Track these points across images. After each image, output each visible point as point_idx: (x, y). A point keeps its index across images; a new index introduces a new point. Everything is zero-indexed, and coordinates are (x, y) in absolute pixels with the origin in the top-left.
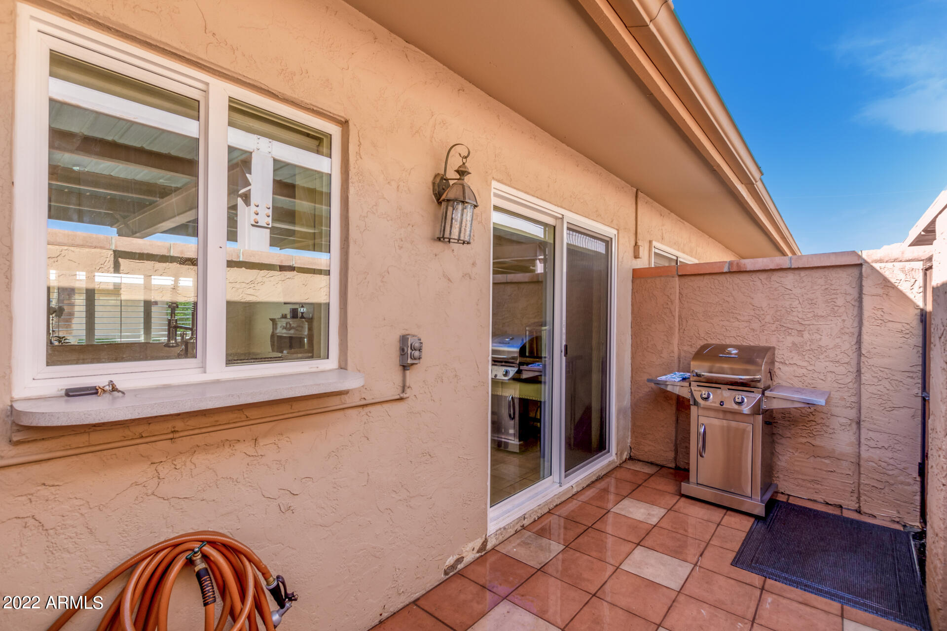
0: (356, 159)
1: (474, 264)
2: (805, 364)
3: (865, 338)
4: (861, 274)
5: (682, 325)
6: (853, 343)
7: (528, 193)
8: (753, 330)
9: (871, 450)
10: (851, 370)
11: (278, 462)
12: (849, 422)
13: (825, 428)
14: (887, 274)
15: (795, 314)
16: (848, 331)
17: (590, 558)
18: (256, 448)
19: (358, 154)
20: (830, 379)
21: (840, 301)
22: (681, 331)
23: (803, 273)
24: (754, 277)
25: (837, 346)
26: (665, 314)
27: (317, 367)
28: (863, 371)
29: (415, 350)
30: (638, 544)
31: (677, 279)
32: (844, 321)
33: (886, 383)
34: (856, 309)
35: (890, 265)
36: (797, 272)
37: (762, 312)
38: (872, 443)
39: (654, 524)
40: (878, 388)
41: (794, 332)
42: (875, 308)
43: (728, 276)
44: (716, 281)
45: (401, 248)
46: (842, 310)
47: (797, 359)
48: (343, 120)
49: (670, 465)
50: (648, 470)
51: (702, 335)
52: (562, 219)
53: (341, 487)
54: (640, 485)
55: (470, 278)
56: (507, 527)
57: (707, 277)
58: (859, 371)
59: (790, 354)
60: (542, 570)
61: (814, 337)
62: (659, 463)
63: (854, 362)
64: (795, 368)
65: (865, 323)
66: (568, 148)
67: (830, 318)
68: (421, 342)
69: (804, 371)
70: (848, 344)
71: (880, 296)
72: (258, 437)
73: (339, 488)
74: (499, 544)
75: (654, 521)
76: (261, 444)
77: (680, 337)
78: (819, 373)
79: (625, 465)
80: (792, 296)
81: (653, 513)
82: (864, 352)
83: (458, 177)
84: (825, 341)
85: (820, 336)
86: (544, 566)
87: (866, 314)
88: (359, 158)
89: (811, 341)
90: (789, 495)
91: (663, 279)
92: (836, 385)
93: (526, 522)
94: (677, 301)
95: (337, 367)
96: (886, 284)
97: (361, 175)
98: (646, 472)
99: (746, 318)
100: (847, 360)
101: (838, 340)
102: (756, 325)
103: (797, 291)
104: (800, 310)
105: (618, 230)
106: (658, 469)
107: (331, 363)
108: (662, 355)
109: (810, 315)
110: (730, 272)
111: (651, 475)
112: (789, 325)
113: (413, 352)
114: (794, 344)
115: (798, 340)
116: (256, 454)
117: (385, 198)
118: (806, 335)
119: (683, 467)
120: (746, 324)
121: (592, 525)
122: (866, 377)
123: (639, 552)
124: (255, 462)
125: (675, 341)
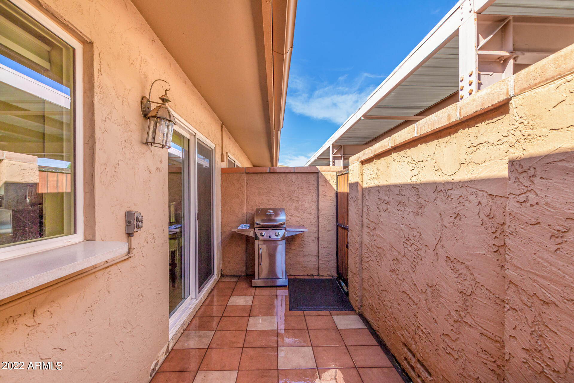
0: (98, 75)
1: (161, 161)
2: (299, 215)
3: (320, 203)
4: (318, 176)
5: (248, 199)
6: (316, 205)
7: (182, 117)
8: (280, 201)
9: (323, 249)
10: (315, 217)
11: (51, 326)
12: (315, 238)
13: (307, 243)
14: (326, 177)
15: (296, 193)
16: (314, 200)
17: (231, 332)
18: (35, 318)
19: (100, 71)
20: (308, 221)
21: (311, 188)
22: (247, 202)
23: (299, 175)
24: (280, 175)
25: (311, 207)
26: (239, 193)
27: (70, 242)
28: (319, 216)
29: (139, 221)
30: (249, 316)
31: (245, 175)
32: (313, 196)
33: (326, 221)
34: (316, 191)
35: (327, 173)
36: (296, 174)
37: (283, 192)
38: (323, 246)
39: (251, 304)
40: (324, 223)
41: (296, 202)
42: (323, 191)
43: (268, 174)
44: (264, 177)
45: (125, 147)
46: (312, 191)
47: (297, 214)
48: (88, 41)
49: (243, 274)
50: (234, 280)
51: (258, 204)
52: (195, 136)
53: (94, 334)
54: (234, 288)
55: (160, 171)
56: (177, 333)
57: (259, 175)
58: (318, 217)
59: (294, 211)
60: (209, 347)
61: (302, 203)
62: (237, 274)
63: (316, 214)
64: (296, 218)
65: (320, 197)
66: (198, 93)
67: (308, 195)
68: (142, 215)
69: (299, 219)
70: (314, 206)
71: (324, 185)
72: (36, 308)
73: (92, 335)
74: (175, 345)
75: (250, 303)
76: (39, 313)
77: (247, 206)
78: (305, 219)
79: (220, 280)
80: (295, 185)
81: (248, 299)
82: (319, 209)
83: (162, 102)
84: (307, 205)
85: (304, 203)
86: (209, 345)
87: (320, 193)
88: (100, 75)
89: (302, 205)
90: (295, 276)
91: (238, 175)
92: (310, 224)
93: (185, 327)
94: (245, 187)
95: (83, 240)
96: (326, 181)
97: (102, 88)
98: (234, 281)
99: (277, 195)
100: (314, 213)
101: (311, 204)
102: (281, 199)
103: (296, 183)
104: (298, 191)
105: (216, 145)
106: (238, 278)
107: (79, 237)
108: (238, 216)
109: (301, 193)
110: (270, 173)
111: (237, 282)
112: (293, 198)
113: (138, 223)
114: (296, 207)
115: (297, 205)
116: (35, 324)
117: (116, 109)
118: (300, 203)
119: (249, 274)
120: (277, 198)
121: (222, 315)
122: (320, 219)
123: (251, 320)
124: (35, 330)
125: (245, 208)
